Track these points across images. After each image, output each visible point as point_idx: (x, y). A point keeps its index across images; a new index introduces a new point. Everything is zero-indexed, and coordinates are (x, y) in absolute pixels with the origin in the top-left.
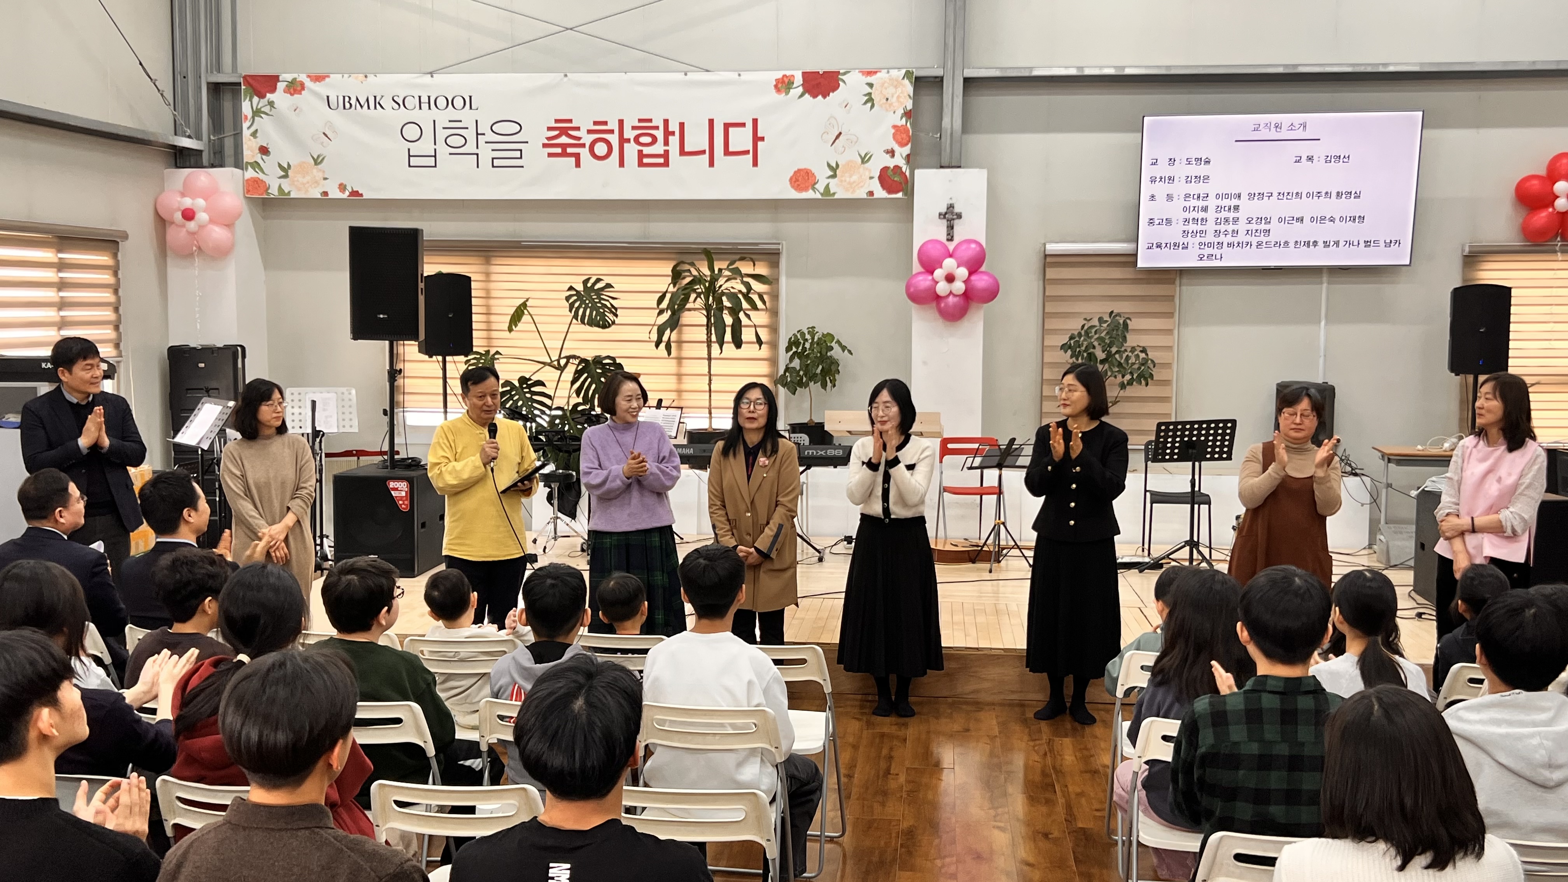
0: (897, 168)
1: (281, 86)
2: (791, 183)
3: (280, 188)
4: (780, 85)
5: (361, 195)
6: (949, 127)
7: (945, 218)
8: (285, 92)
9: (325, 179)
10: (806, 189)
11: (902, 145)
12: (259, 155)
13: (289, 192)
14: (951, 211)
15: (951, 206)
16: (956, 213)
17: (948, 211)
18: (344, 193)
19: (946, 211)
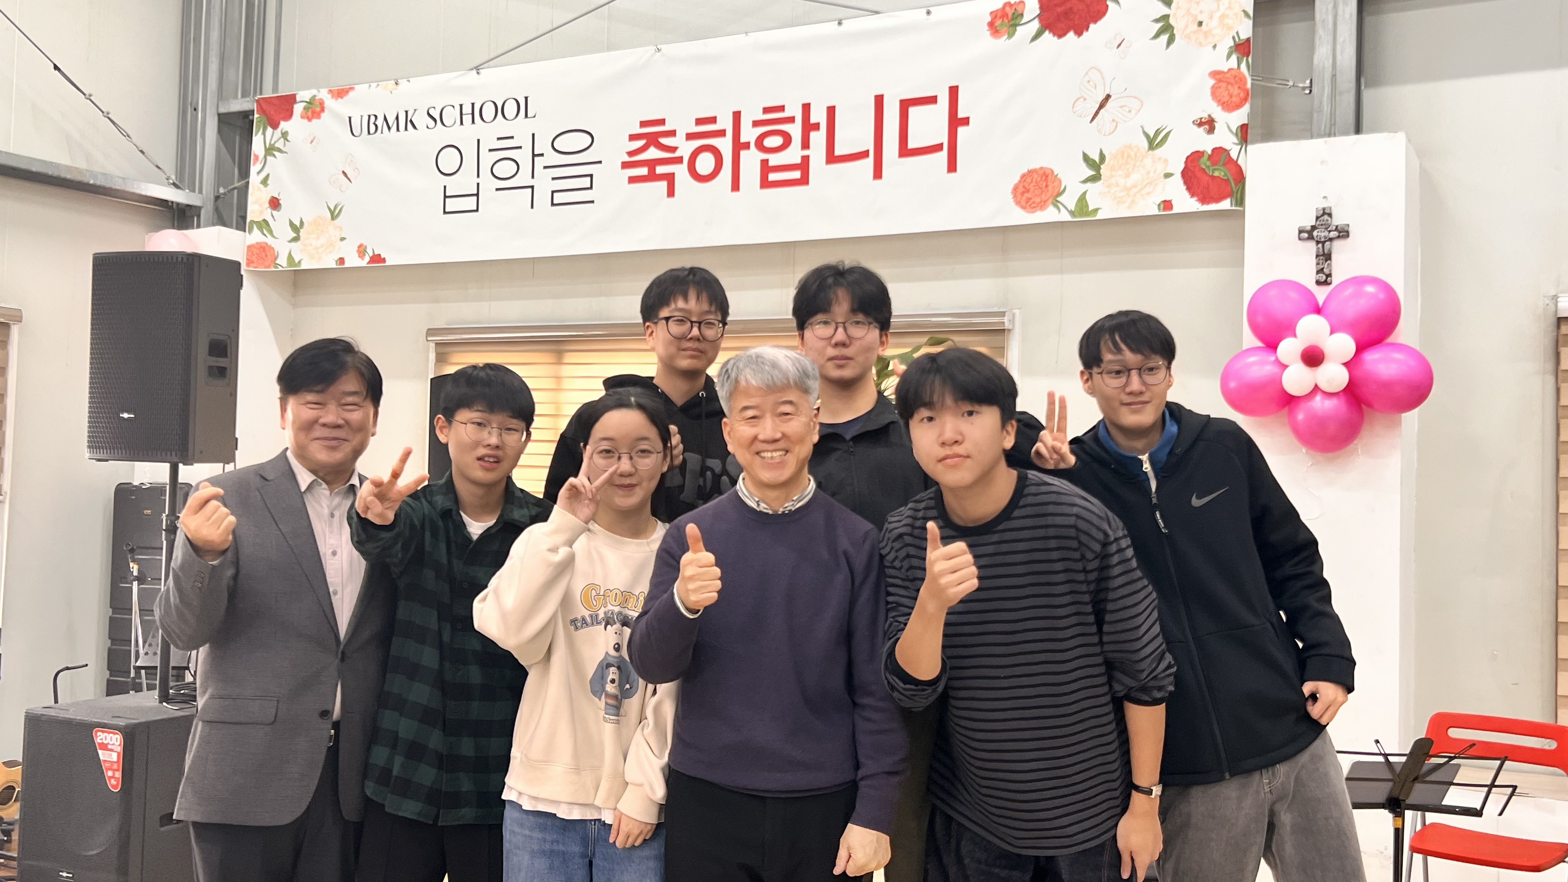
0: (1219, 151)
1: (298, 108)
2: (1015, 196)
3: (290, 257)
4: (998, 23)
5: (384, 260)
6: (1328, 63)
7: (1311, 237)
8: (302, 117)
9: (343, 239)
10: (1042, 206)
11: (1229, 106)
12: (269, 210)
13: (300, 262)
14: (1324, 223)
15: (1324, 214)
16: (1337, 227)
17: (1318, 223)
18: (363, 259)
19: (1314, 224)
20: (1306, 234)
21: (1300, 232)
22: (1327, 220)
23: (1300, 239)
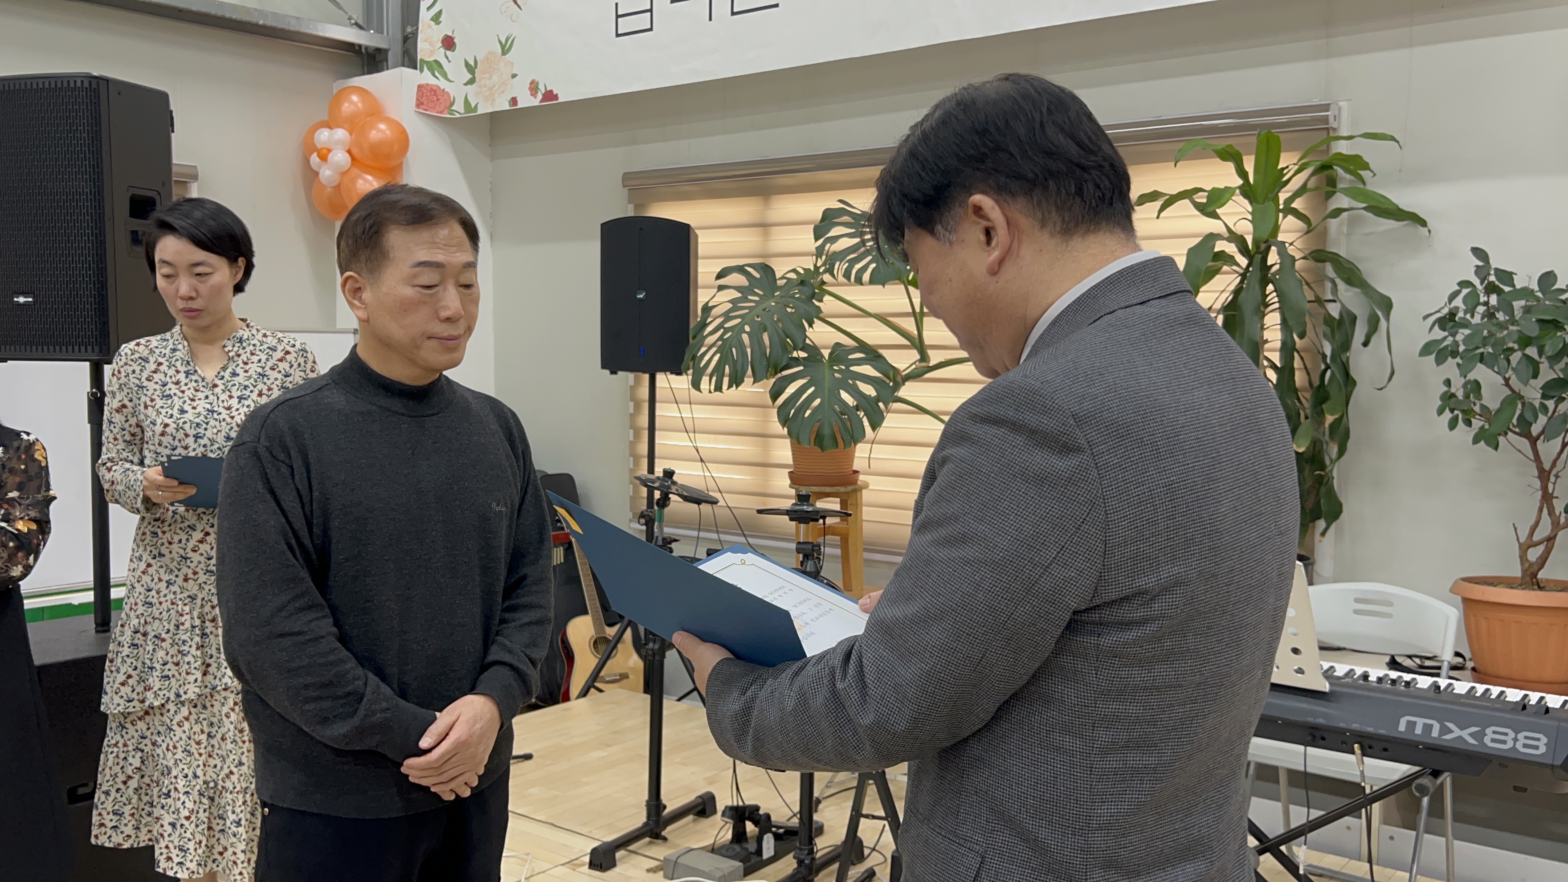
3: (467, 102)
5: (556, 97)
9: (514, 76)
12: (442, 50)
13: (476, 106)
18: (535, 97)
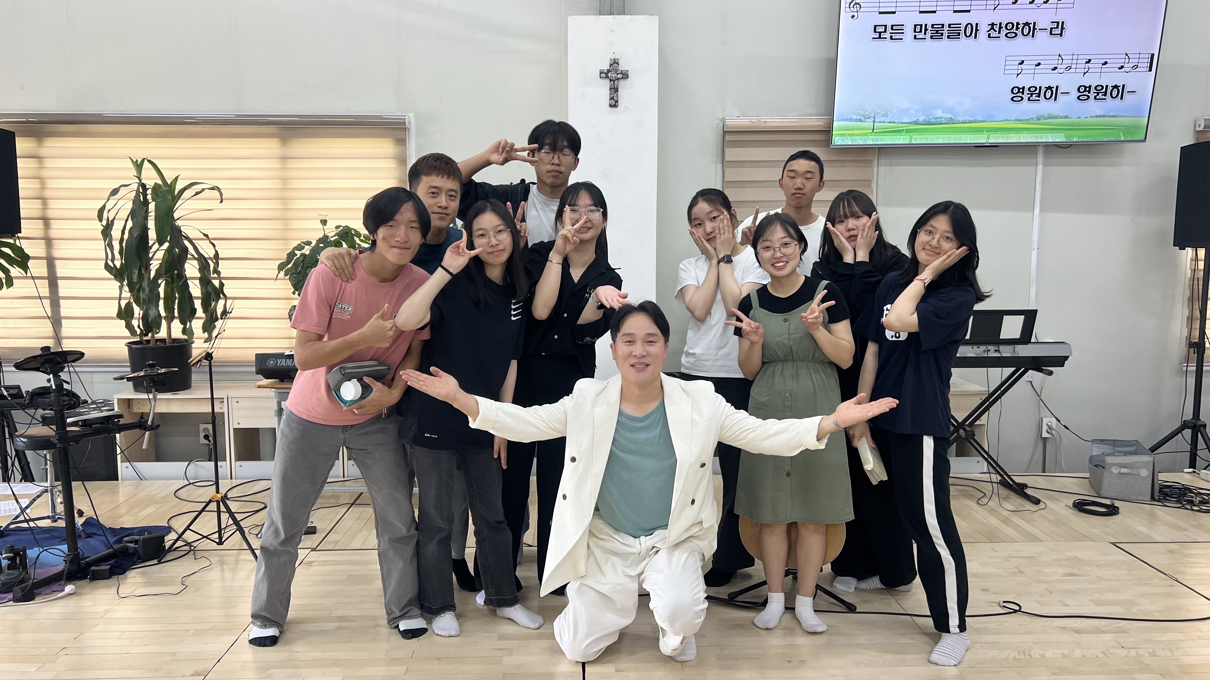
7: (607, 77)
14: (614, 68)
15: (614, 63)
16: (622, 71)
17: (611, 68)
19: (609, 69)
20: (604, 74)
21: (601, 73)
22: (617, 67)
23: (600, 77)
